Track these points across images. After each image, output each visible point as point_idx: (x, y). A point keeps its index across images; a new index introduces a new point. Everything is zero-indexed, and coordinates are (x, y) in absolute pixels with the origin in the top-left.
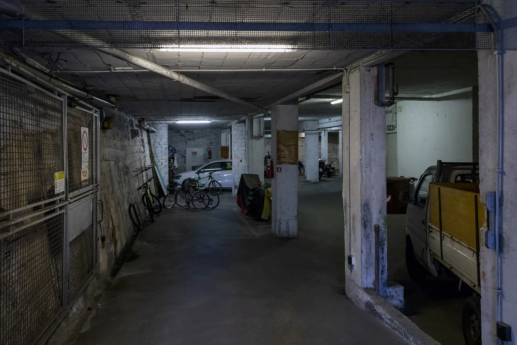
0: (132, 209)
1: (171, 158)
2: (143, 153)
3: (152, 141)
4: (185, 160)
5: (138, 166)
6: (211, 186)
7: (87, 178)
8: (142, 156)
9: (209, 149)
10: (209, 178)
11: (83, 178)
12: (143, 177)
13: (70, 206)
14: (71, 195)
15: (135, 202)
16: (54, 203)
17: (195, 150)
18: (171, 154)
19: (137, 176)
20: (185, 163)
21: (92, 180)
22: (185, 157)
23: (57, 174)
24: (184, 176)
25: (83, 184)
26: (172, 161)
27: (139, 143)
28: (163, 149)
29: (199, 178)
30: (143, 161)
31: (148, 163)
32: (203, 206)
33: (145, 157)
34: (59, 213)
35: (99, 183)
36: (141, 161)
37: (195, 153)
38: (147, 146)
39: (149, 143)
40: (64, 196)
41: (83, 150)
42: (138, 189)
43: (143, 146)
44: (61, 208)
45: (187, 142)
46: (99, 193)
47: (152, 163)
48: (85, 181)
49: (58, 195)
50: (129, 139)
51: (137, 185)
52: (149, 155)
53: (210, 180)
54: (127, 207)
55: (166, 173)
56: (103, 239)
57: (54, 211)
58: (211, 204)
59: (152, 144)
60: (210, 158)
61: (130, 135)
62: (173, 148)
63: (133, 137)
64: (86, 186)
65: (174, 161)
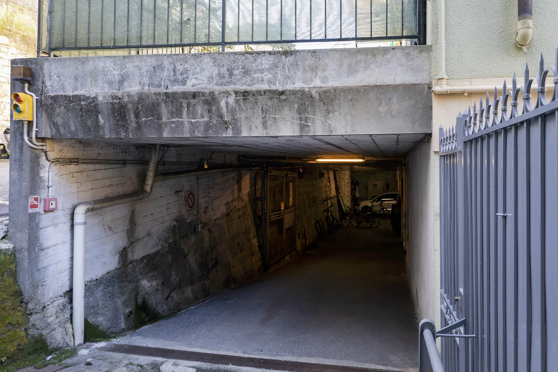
0: (317, 224)
1: (353, 190)
2: (329, 187)
3: (338, 177)
4: (367, 190)
5: (324, 196)
6: (381, 212)
7: (292, 204)
8: (328, 189)
9: (387, 182)
10: (380, 206)
11: (290, 205)
12: (328, 204)
13: (285, 215)
14: (286, 211)
15: (320, 220)
16: (280, 213)
17: (376, 182)
18: (353, 186)
19: (323, 203)
20: (367, 193)
21: (294, 205)
22: (367, 188)
23: (282, 203)
24: (363, 204)
25: (290, 207)
26: (354, 192)
27: (325, 181)
28: (346, 183)
29: (373, 205)
30: (328, 193)
31: (333, 193)
32: (369, 225)
33: (330, 190)
34: (282, 217)
35: (297, 207)
36: (326, 193)
37: (376, 185)
38: (333, 181)
39: (335, 179)
40: (284, 211)
41: (290, 193)
42: (323, 212)
43: (329, 182)
44: (283, 215)
45: (369, 176)
46: (297, 211)
47: (336, 194)
48: (291, 205)
49: (282, 210)
50: (317, 179)
51: (322, 209)
52: (334, 188)
53: (381, 208)
54: (314, 222)
55: (348, 201)
56: (299, 234)
57: (280, 216)
58: (375, 224)
59: (337, 179)
60: (388, 189)
61: (318, 177)
62: (357, 181)
63: (320, 177)
64: (291, 208)
65: (355, 192)
